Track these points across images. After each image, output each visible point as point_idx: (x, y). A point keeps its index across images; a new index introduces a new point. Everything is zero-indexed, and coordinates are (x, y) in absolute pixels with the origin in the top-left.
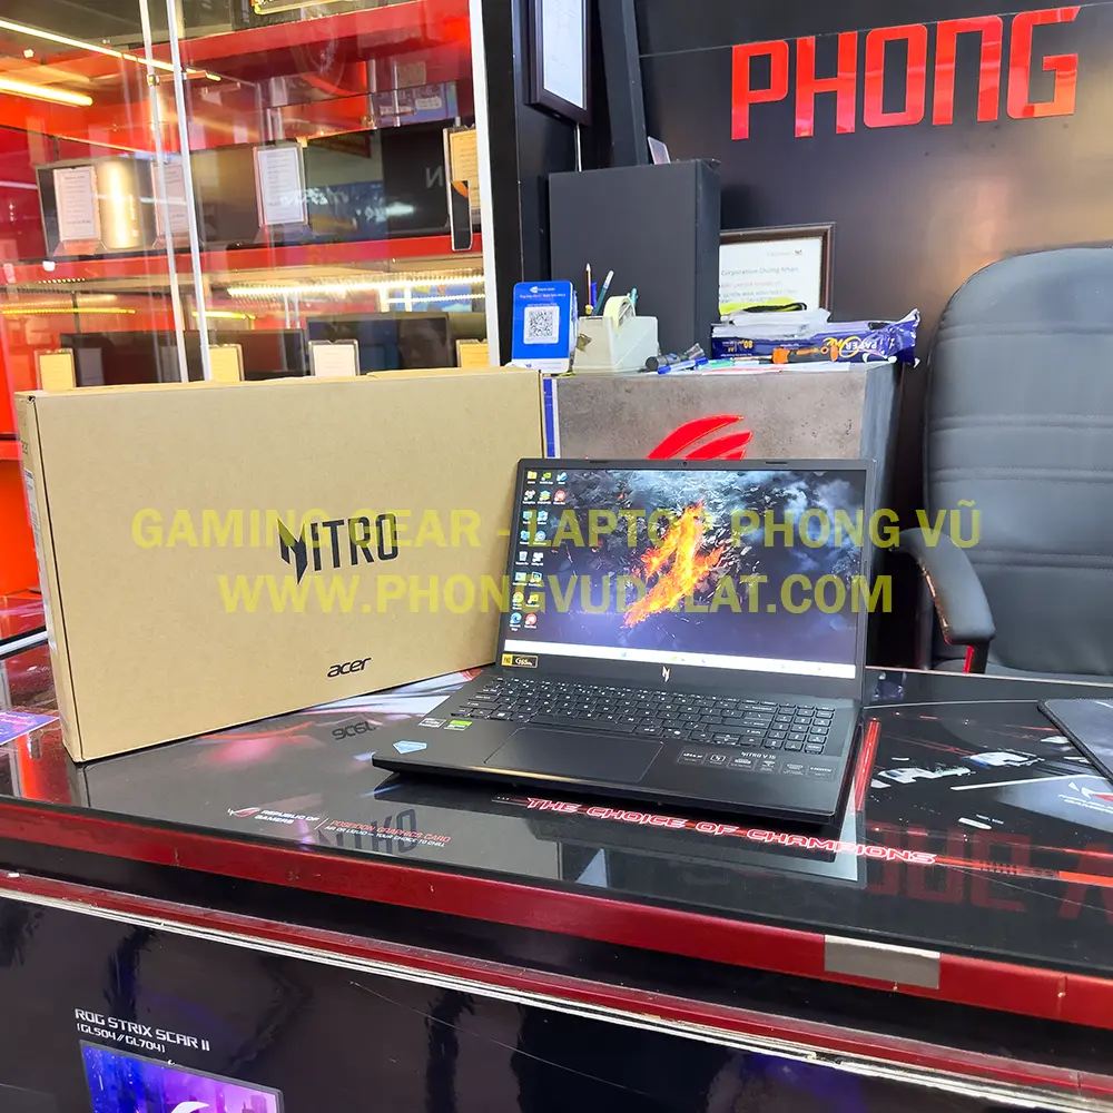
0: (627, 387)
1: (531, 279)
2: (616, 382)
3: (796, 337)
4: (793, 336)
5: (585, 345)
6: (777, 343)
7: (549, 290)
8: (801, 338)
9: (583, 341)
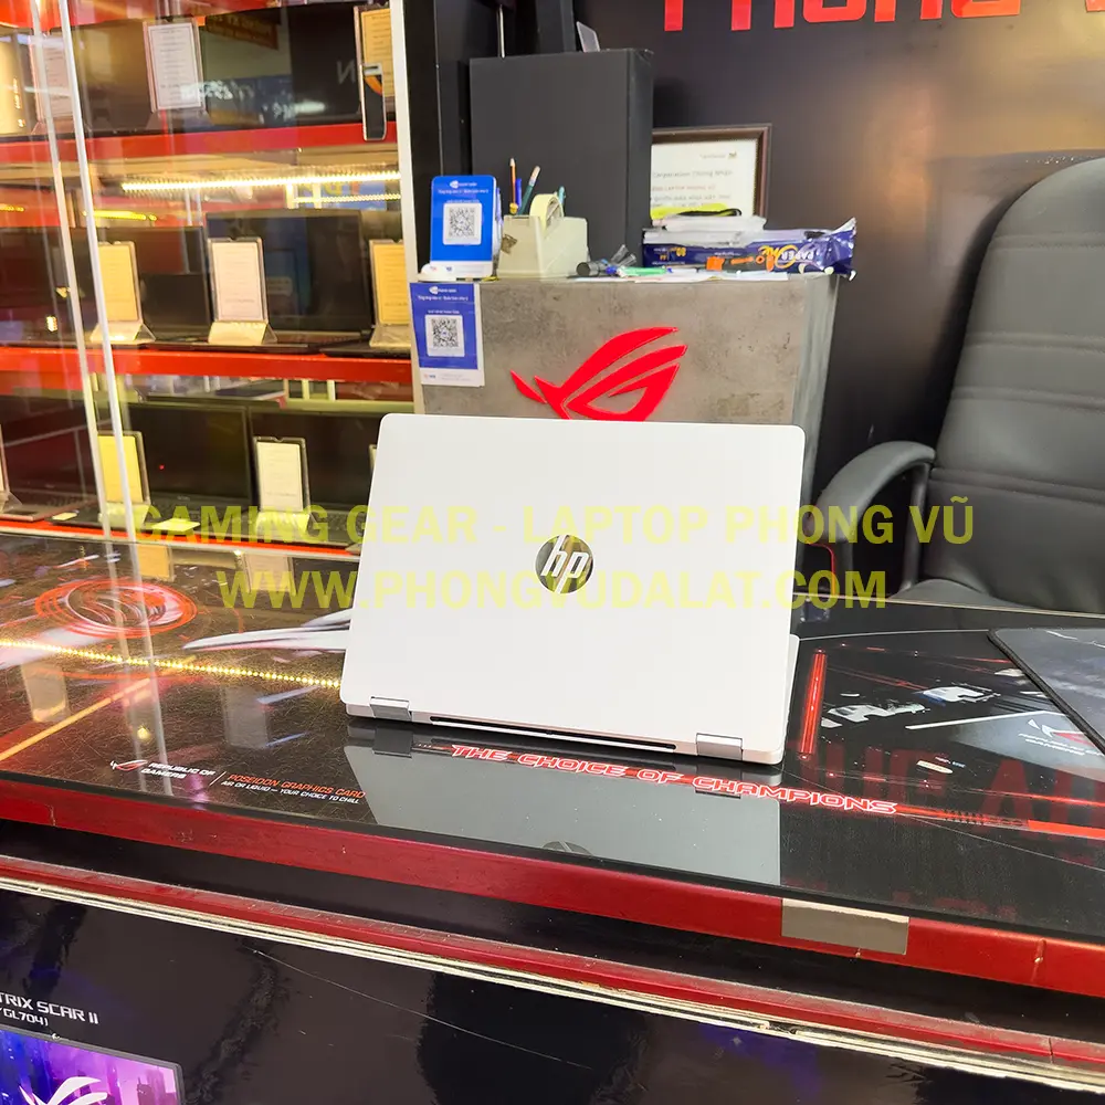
0: (556, 294)
1: (452, 173)
2: (543, 289)
3: (731, 245)
4: (728, 243)
5: (510, 246)
6: (711, 251)
7: (471, 186)
8: (737, 246)
9: (508, 242)
